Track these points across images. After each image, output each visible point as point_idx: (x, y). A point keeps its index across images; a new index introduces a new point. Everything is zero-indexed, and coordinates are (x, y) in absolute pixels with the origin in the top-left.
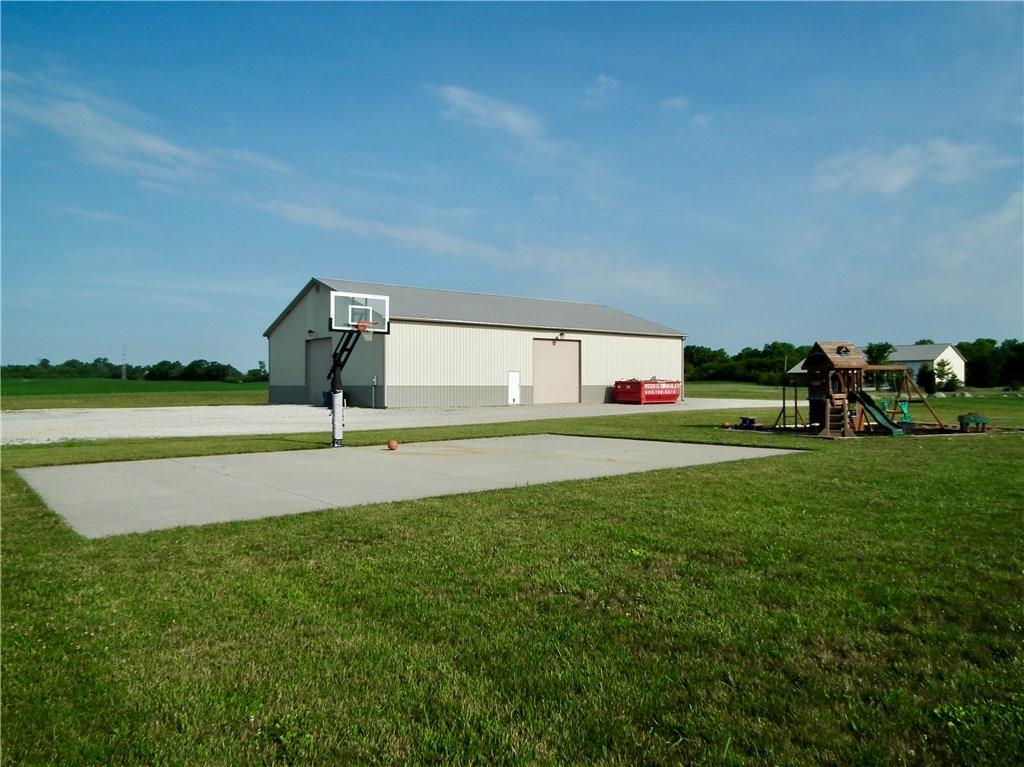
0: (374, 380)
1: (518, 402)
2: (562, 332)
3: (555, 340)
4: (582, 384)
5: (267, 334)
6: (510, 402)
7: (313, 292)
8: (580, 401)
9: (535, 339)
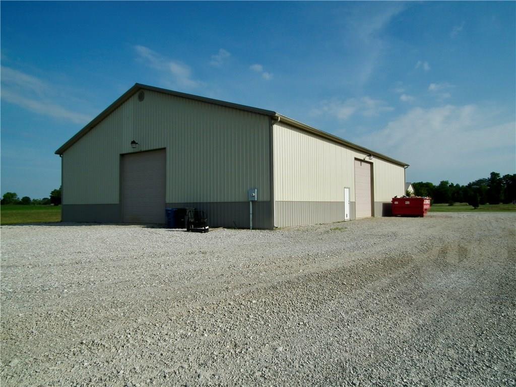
0: (255, 194)
1: (348, 217)
3: (362, 161)
4: (375, 201)
5: (60, 152)
6: (345, 218)
7: (133, 101)
8: (373, 215)
9: (356, 159)
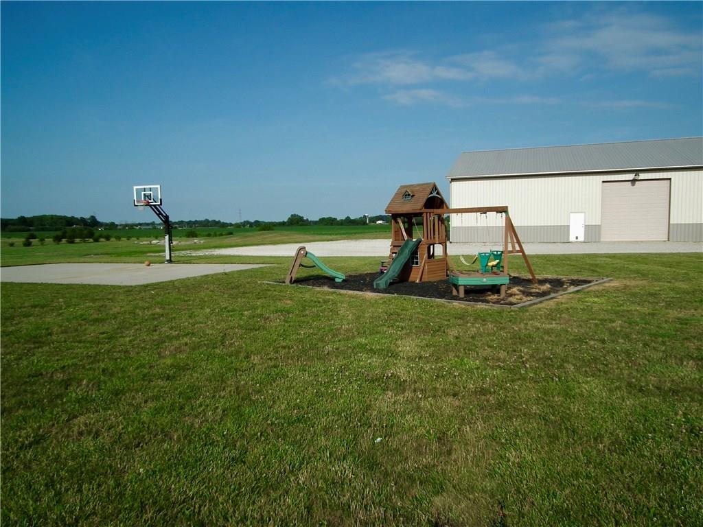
1: (581, 238)
2: (637, 172)
3: (633, 181)
4: (671, 222)
6: (572, 238)
8: (669, 240)
9: (603, 182)
